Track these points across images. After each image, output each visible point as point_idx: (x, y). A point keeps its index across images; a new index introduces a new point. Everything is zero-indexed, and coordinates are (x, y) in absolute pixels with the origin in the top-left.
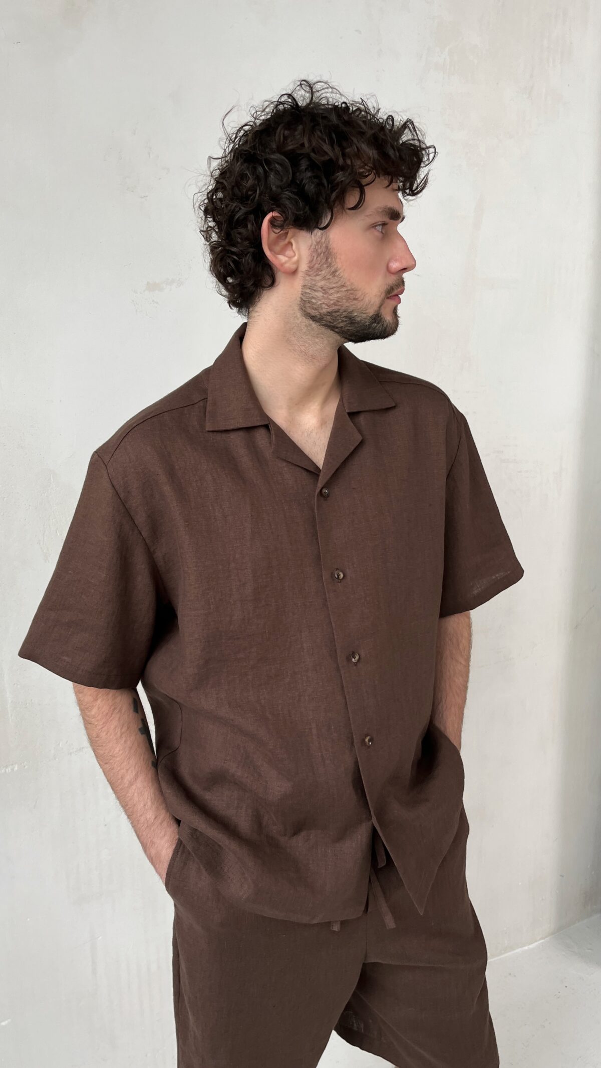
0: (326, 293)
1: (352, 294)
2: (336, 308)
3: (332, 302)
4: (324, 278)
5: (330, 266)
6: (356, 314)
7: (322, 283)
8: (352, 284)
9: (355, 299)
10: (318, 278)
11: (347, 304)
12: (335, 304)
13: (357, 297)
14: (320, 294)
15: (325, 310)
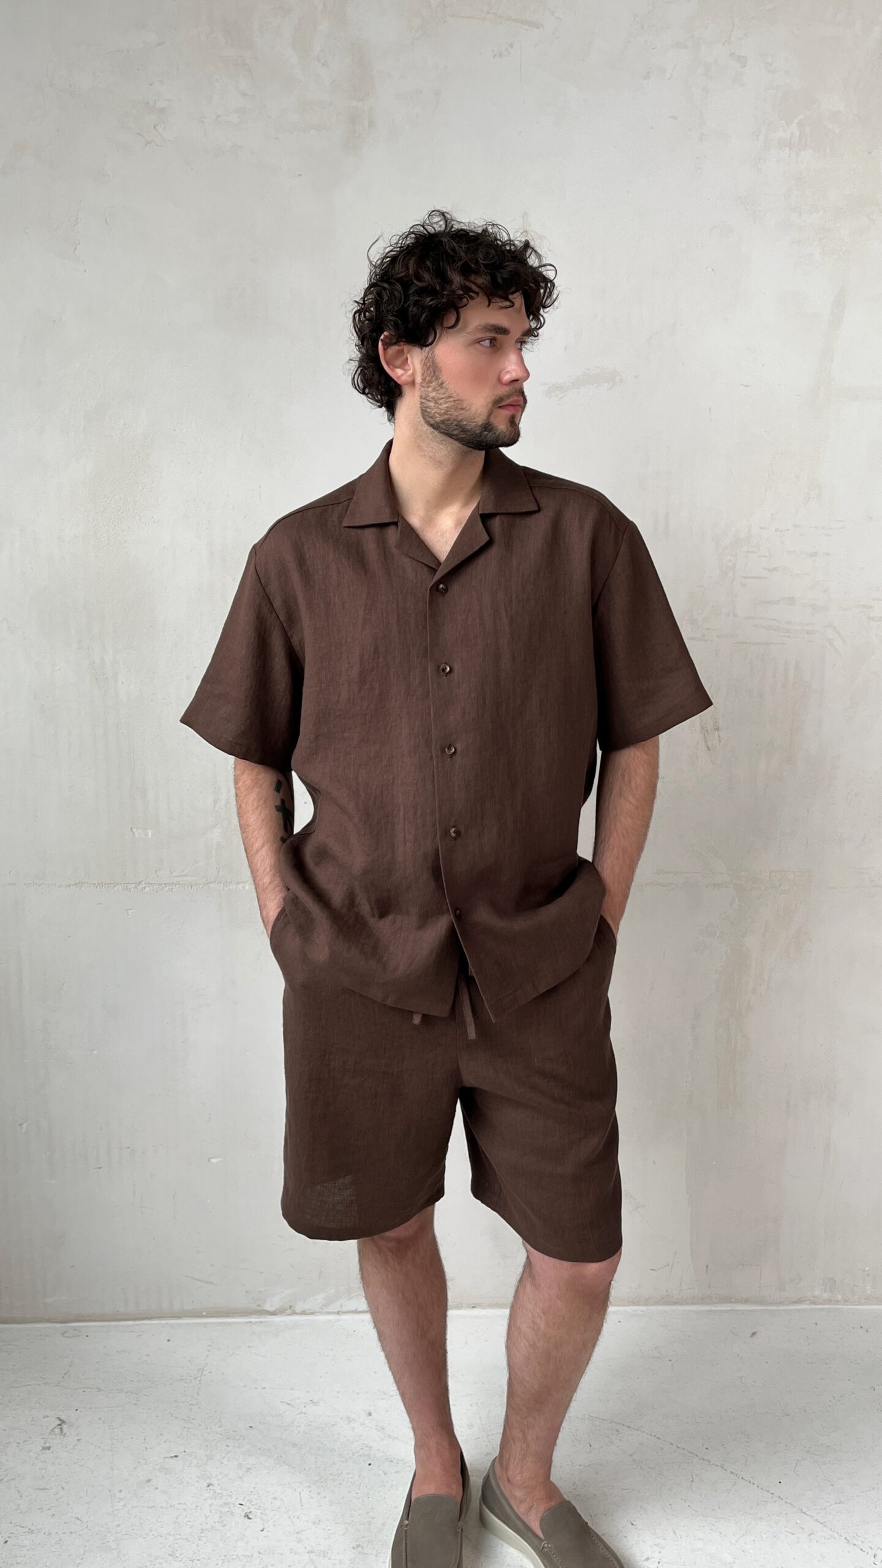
0: (436, 403)
1: (458, 404)
2: (446, 417)
3: (443, 411)
4: (434, 390)
5: (437, 378)
6: (465, 423)
7: (433, 394)
8: (458, 395)
9: (462, 409)
10: (430, 389)
11: (456, 414)
12: (445, 413)
13: (464, 407)
14: (432, 404)
15: (438, 419)
